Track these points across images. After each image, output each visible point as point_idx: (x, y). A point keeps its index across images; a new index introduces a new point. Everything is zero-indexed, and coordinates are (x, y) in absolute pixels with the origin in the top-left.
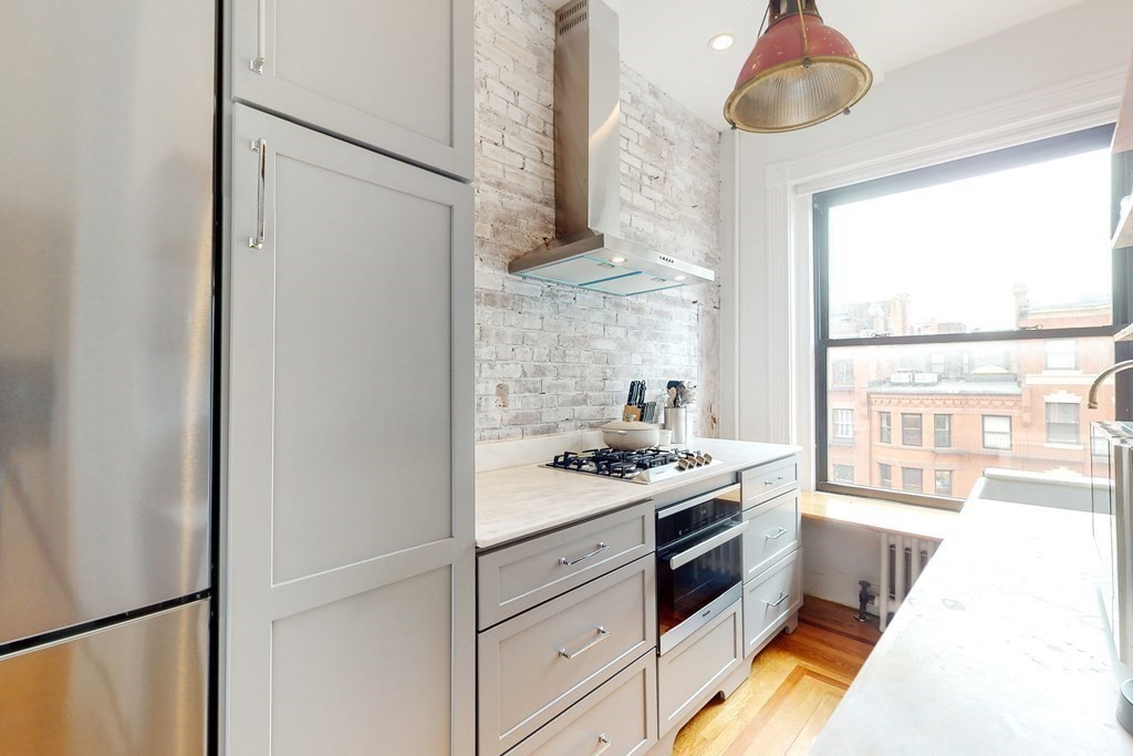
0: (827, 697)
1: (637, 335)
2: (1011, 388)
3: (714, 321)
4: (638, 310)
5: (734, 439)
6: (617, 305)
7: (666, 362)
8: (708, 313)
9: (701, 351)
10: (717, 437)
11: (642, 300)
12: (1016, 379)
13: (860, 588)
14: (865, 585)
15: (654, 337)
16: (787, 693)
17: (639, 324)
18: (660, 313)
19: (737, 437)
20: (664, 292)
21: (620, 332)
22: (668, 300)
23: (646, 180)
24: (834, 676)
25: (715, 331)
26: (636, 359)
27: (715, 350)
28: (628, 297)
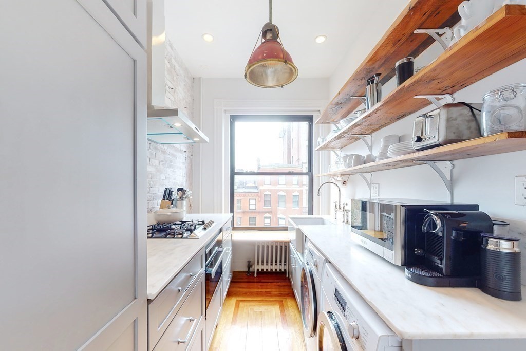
0: (250, 307)
1: (164, 165)
2: (256, 190)
3: (191, 161)
4: (164, 152)
5: (199, 213)
6: (156, 148)
7: (174, 179)
8: (189, 157)
9: (187, 174)
10: (191, 213)
11: (166, 147)
12: (257, 187)
13: (248, 263)
14: (249, 262)
15: (170, 166)
16: (237, 313)
17: (164, 159)
18: (173, 155)
19: (200, 212)
20: (174, 145)
21: (157, 162)
22: (176, 149)
23: (168, 89)
24: (255, 299)
25: (191, 166)
26: (163, 177)
27: (192, 173)
28: (160, 145)
